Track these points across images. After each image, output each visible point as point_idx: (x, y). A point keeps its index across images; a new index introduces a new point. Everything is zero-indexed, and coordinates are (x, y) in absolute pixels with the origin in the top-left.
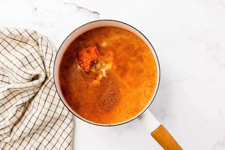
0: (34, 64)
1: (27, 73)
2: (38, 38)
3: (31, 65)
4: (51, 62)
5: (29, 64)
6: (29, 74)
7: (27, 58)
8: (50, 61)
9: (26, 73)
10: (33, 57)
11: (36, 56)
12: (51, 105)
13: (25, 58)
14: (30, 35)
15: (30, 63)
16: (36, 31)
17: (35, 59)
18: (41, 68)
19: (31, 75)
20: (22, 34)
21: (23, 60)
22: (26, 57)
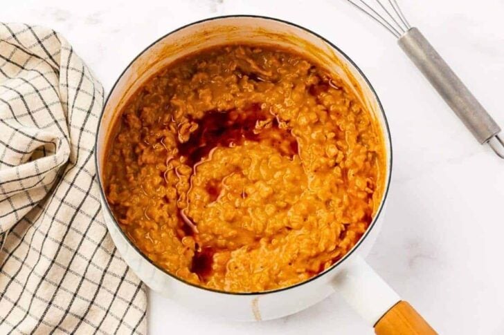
0: (42, 117)
1: (23, 133)
2: (59, 52)
3: (32, 118)
4: (87, 117)
5: (29, 116)
6: (28, 136)
7: (25, 98)
8: (86, 114)
9: (20, 132)
10: (42, 99)
11: (50, 96)
12: (82, 240)
13: (20, 99)
14: (40, 39)
15: (30, 113)
16: (56, 31)
17: (44, 103)
18: (61, 129)
19: (34, 138)
20: (17, 36)
21: (14, 101)
22: (22, 96)
